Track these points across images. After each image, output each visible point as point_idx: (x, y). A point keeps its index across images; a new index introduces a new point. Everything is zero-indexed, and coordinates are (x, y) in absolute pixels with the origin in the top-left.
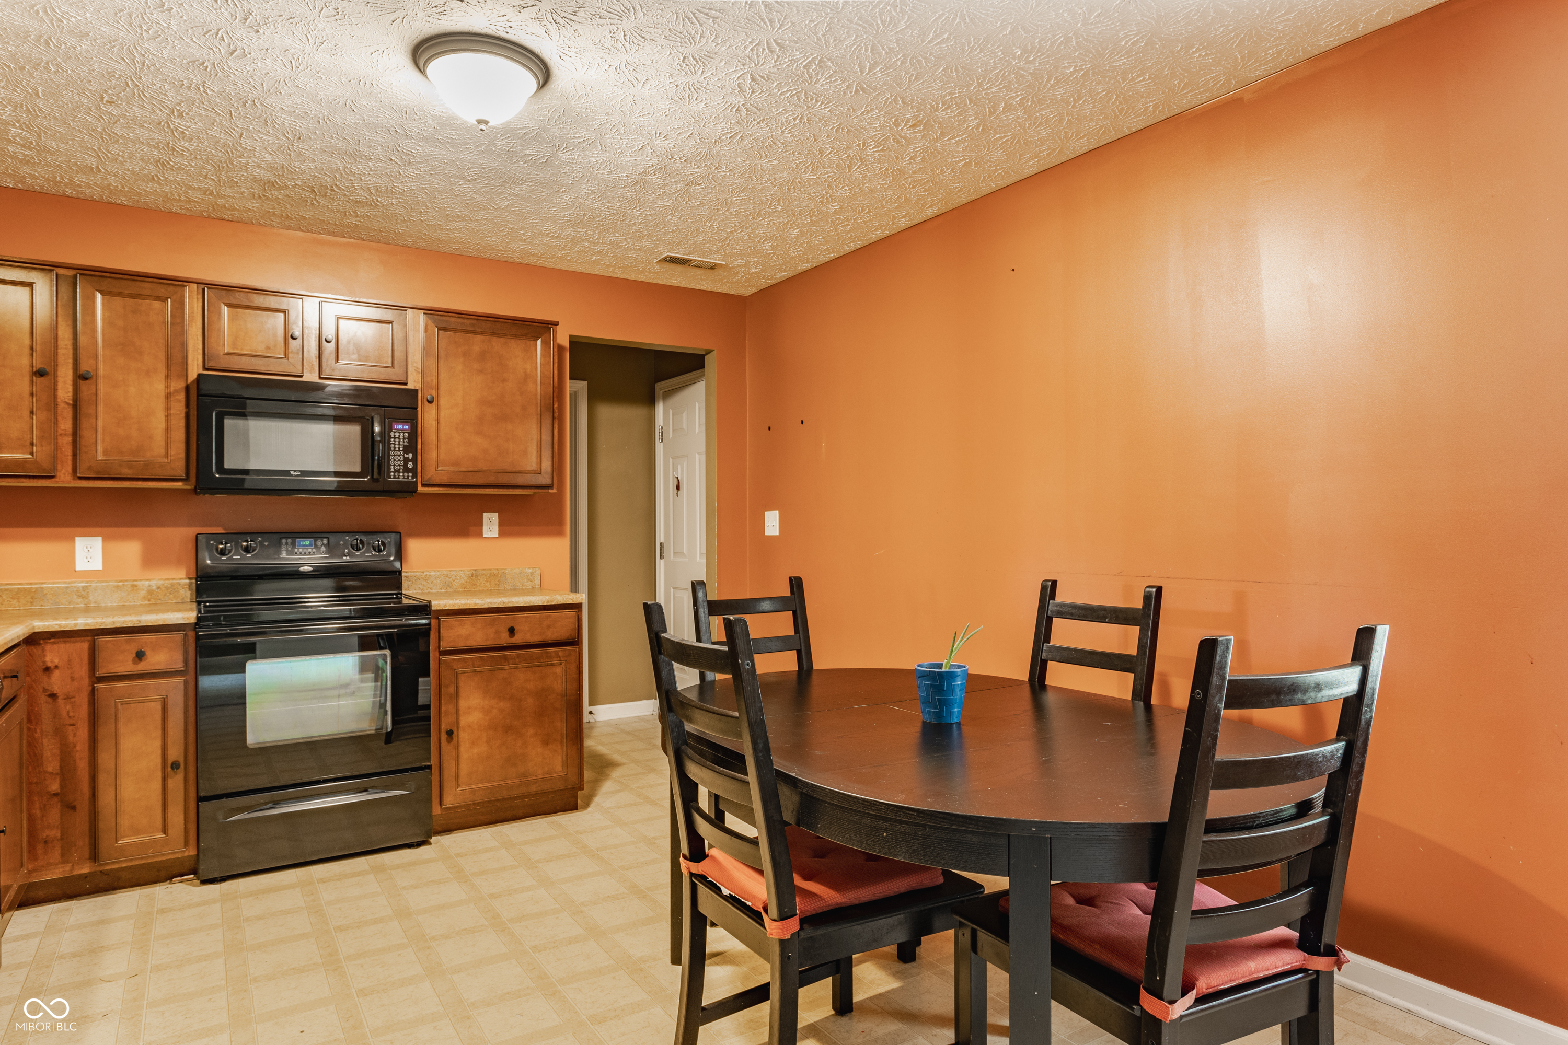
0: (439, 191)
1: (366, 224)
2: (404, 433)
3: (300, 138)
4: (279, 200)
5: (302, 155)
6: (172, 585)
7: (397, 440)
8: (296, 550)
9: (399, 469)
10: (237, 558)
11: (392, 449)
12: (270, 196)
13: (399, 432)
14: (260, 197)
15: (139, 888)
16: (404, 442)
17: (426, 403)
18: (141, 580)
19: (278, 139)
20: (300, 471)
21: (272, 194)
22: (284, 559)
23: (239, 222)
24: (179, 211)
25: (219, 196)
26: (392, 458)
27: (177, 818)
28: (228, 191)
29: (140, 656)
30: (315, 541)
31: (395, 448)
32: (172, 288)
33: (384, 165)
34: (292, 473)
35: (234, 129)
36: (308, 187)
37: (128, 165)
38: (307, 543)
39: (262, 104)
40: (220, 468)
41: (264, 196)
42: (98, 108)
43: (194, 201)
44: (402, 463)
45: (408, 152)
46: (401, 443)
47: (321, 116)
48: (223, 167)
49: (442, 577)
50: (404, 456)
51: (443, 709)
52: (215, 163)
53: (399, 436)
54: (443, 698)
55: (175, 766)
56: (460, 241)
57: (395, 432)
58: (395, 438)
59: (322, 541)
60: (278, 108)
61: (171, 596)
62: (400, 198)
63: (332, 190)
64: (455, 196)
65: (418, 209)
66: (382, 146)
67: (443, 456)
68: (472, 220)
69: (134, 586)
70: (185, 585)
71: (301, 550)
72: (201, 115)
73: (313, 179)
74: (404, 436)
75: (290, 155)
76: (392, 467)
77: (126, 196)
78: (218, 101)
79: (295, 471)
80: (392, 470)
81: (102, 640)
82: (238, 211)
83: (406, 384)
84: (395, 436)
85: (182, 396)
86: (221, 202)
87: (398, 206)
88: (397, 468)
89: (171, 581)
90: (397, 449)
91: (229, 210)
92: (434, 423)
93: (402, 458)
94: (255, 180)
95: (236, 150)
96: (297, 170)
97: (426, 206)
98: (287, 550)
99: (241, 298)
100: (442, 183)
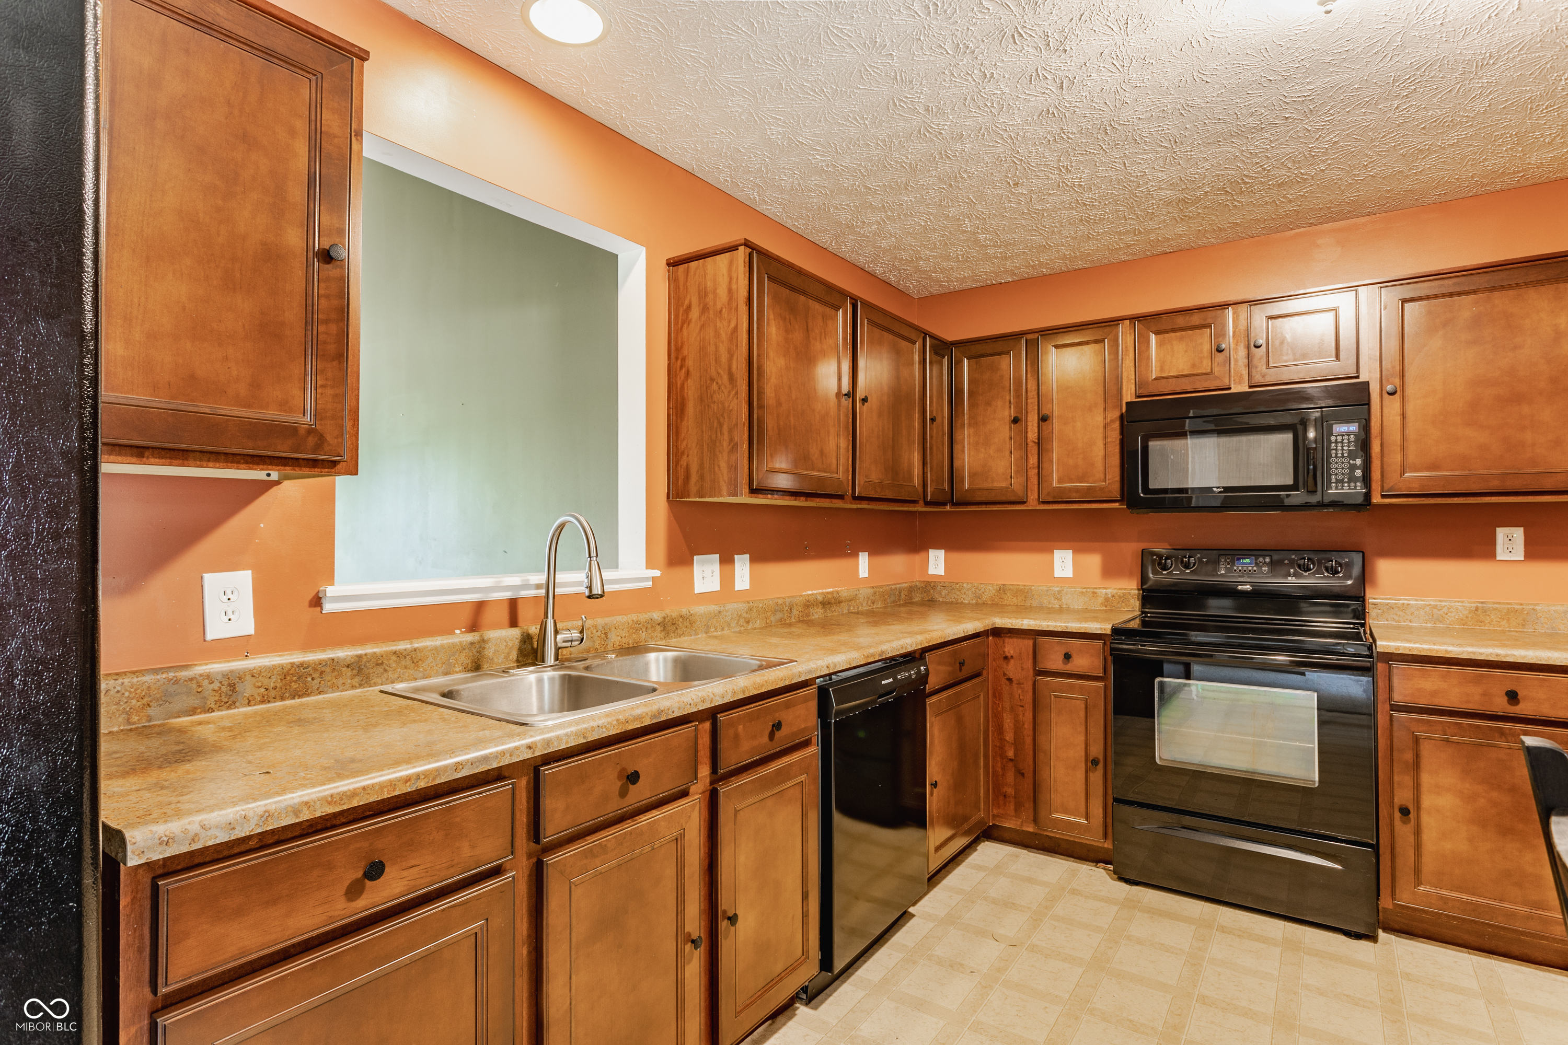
0: (1372, 129)
1: (1306, 205)
2: (1349, 435)
3: (1176, 142)
4: (1201, 215)
5: (1191, 159)
6: (1124, 594)
7: (1340, 445)
8: (1235, 568)
9: (1343, 479)
10: (1176, 574)
11: (1333, 455)
12: (1191, 214)
13: (1342, 436)
14: (1182, 219)
15: (1072, 859)
16: (1349, 446)
17: (1386, 396)
18: (1100, 588)
19: (1157, 152)
20: (1223, 487)
21: (1190, 212)
22: (1222, 575)
23: (1180, 251)
24: (1127, 258)
25: (1148, 232)
26: (1333, 466)
27: (1097, 810)
28: (1152, 225)
29: (1067, 657)
30: (1256, 559)
31: (1336, 454)
32: (1108, 329)
33: (1282, 128)
34: (1215, 489)
35: (1115, 162)
36: (1219, 189)
37: (1065, 233)
38: (1248, 561)
39: (1120, 124)
40: (1146, 489)
41: (1185, 216)
42: (1013, 194)
43: (1131, 245)
44: (1347, 471)
45: (1300, 99)
46: (1346, 448)
47: (1179, 106)
48: (1132, 203)
49: (1428, 608)
50: (1349, 462)
51: (1396, 778)
52: (1123, 202)
53: (1343, 440)
54: (1395, 765)
55: (1095, 762)
56: (1442, 182)
57: (1336, 436)
58: (1336, 442)
59: (1264, 559)
60: (1135, 120)
61: (1123, 604)
62: (1327, 159)
63: (1245, 183)
64: (1399, 126)
65: (1358, 164)
66: (1265, 107)
67: (1412, 457)
68: (1444, 148)
69: (1094, 593)
70: (1134, 595)
71: (1240, 568)
72: (1082, 162)
73: (1218, 179)
74: (1349, 439)
75: (1179, 164)
76: (1333, 477)
77: (1082, 260)
78: (1084, 141)
79: (1218, 488)
80: (1334, 480)
81: (1042, 639)
82: (1172, 240)
83: (1358, 377)
84: (1336, 440)
85: (1117, 425)
86: (1153, 236)
87: (1331, 170)
88: (1340, 477)
89: (1123, 591)
90: (1340, 455)
91: (1164, 242)
92: (1398, 419)
93: (1347, 465)
94: (1168, 203)
95: (1130, 181)
96: (1196, 176)
97: (1367, 155)
98: (1226, 568)
99: (1165, 323)
100: (1369, 117)
